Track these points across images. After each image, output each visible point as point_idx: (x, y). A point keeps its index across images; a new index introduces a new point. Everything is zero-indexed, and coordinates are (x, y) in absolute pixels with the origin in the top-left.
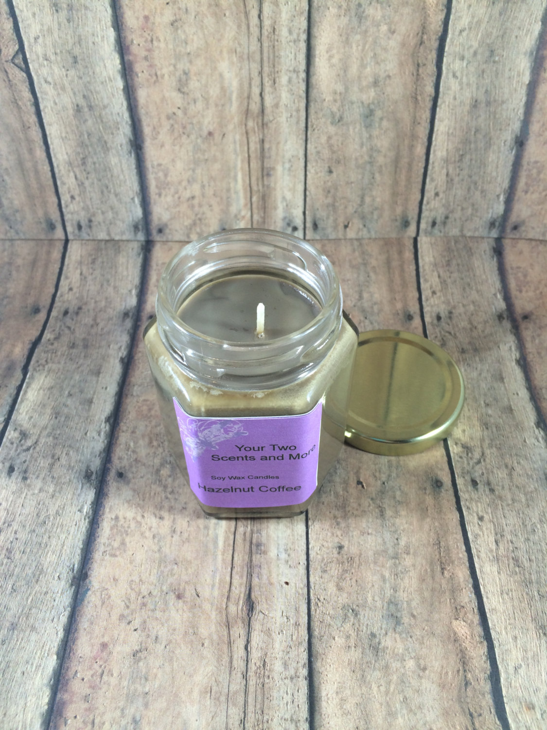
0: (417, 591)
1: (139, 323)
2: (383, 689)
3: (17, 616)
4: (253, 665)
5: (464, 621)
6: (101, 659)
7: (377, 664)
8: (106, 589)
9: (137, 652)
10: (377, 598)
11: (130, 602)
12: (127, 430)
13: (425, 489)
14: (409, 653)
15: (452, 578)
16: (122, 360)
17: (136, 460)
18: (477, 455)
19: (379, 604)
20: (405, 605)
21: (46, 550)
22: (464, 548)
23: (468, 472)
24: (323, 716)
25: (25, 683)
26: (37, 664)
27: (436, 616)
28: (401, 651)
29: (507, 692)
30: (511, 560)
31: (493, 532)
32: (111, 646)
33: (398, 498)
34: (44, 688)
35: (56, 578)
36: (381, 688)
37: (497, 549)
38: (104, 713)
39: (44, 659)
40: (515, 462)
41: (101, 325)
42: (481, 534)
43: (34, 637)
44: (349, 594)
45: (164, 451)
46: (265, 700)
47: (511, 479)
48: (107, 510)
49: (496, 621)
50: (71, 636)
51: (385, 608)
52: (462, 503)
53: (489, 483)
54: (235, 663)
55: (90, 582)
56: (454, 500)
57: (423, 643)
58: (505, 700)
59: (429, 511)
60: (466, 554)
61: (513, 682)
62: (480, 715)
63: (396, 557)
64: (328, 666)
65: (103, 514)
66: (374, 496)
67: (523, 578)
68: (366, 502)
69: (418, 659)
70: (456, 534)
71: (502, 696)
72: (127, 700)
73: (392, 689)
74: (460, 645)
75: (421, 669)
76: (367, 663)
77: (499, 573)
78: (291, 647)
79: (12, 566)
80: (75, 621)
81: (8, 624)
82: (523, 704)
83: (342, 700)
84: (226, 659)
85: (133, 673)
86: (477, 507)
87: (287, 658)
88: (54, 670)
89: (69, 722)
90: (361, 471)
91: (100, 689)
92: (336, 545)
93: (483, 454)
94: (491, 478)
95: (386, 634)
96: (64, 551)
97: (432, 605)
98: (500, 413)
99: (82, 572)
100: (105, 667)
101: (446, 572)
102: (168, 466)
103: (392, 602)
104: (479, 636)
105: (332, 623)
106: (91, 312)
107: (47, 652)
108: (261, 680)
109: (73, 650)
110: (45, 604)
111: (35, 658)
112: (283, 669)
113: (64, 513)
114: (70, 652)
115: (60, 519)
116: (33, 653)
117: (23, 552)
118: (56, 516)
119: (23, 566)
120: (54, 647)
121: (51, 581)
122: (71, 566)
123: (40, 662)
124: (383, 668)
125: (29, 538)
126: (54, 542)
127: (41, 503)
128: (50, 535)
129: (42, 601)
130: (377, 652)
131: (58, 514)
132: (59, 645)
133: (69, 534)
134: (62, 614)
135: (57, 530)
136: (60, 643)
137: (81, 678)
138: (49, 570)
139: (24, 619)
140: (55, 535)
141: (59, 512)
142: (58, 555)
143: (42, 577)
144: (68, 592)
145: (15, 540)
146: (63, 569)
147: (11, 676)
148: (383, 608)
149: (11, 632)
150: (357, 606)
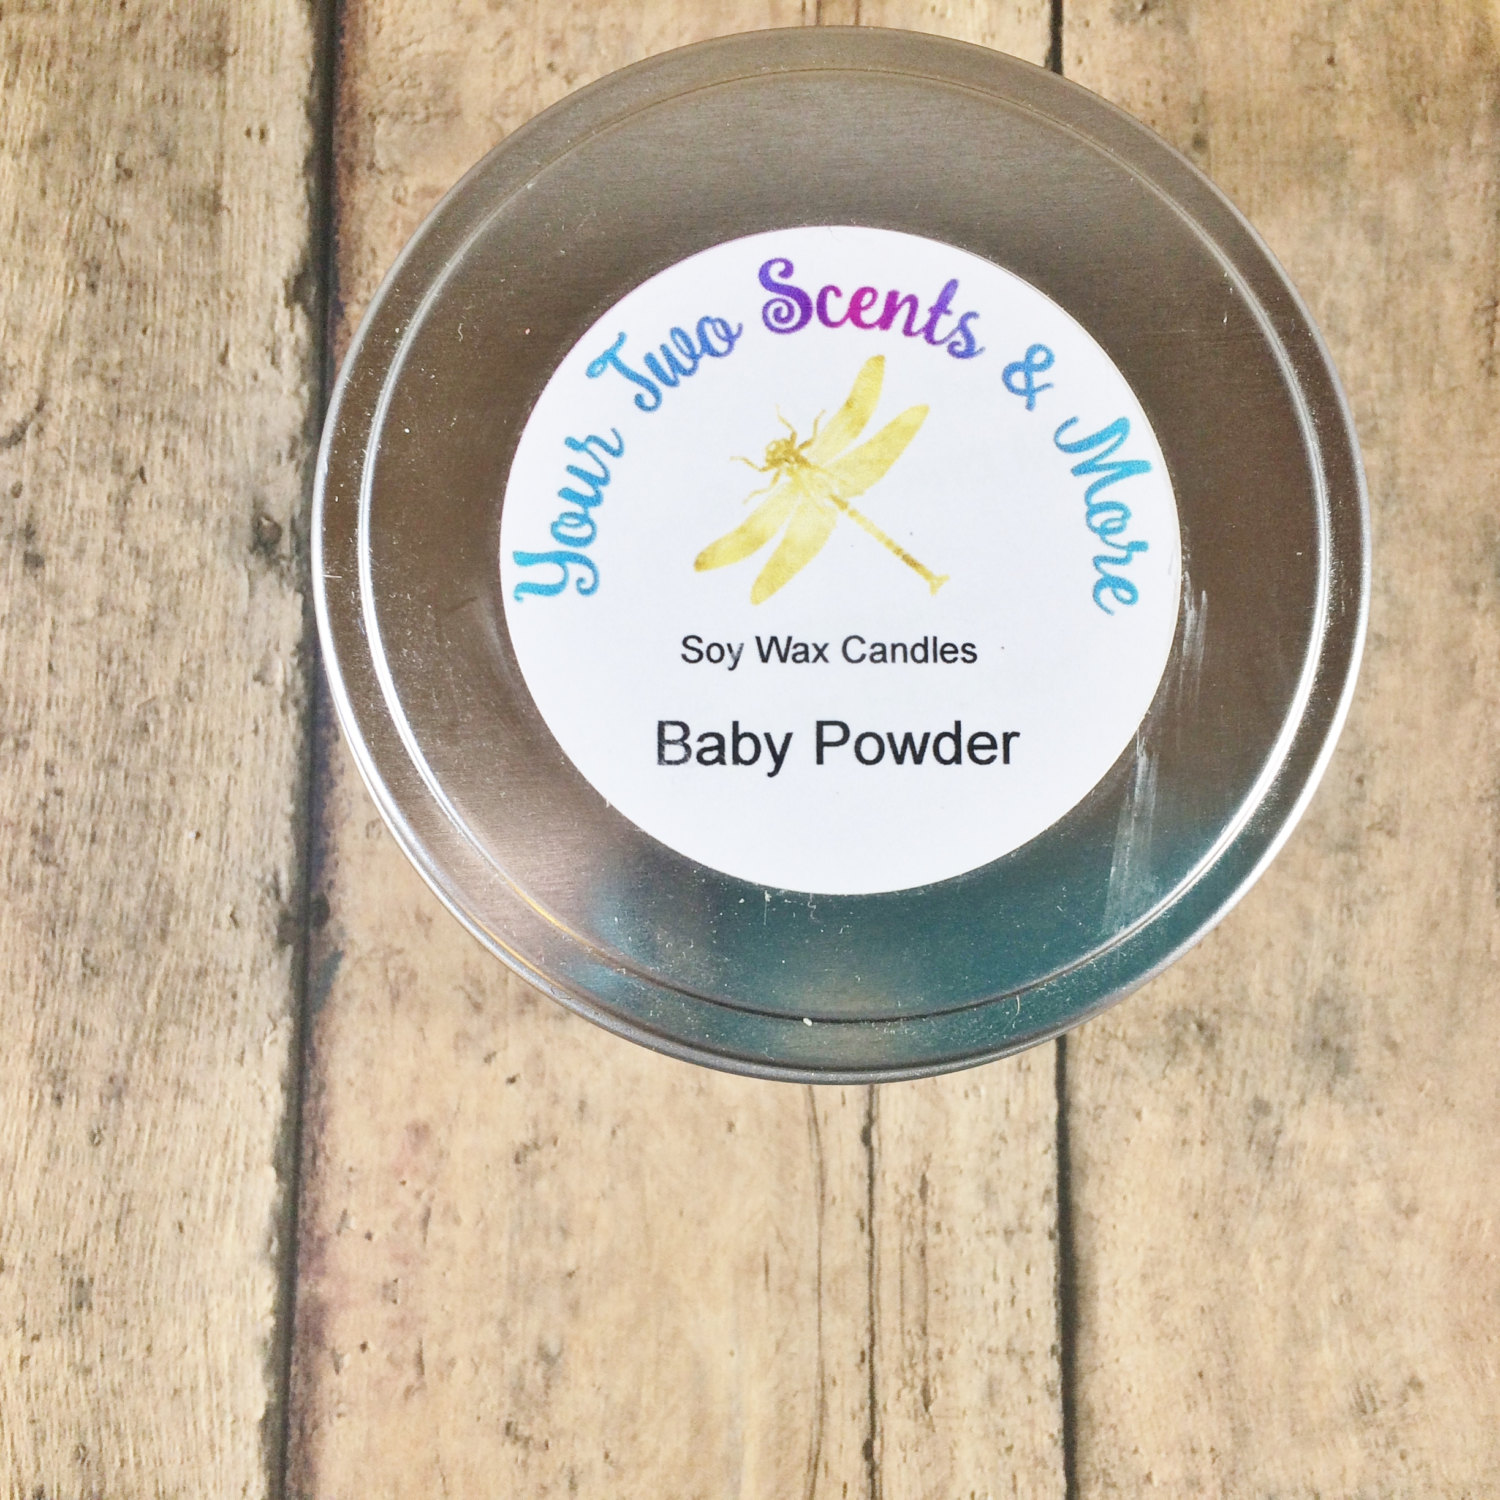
0: (1410, 962)
2: (1281, 1267)
3: (121, 1053)
4: (891, 1191)
6: (416, 1171)
7: (1267, 1194)
8: (400, 952)
9: (526, 1147)
10: (1279, 987)
11: (482, 992)
14: (1369, 1163)
19: (1284, 1007)
20: (1368, 1006)
21: (171, 828)
24: (1101, 1340)
25: (192, 1256)
26: (217, 1196)
27: (1463, 1046)
28: (1343, 1155)
32: (441, 1133)
34: (255, 1268)
35: (225, 921)
36: (1276, 1264)
38: (447, 1335)
39: (238, 1180)
43: (189, 1115)
46: (931, 1295)
50: (308, 1105)
54: (834, 1185)
55: (341, 931)
57: (1416, 1133)
63: (1349, 845)
64: (1119, 1198)
69: (1396, 1181)
72: (514, 1298)
73: (1308, 1268)
75: (1399, 1211)
76: (1238, 1191)
78: (1003, 1139)
79: (67, 888)
80: (314, 1055)
81: (97, 1082)
83: (1157, 1296)
84: (805, 1173)
85: (521, 1212)
87: (991, 1171)
88: (273, 1212)
89: (347, 1361)
91: (426, 1262)
95: (1303, 1102)
96: (231, 826)
97: (1454, 1010)
99: (307, 894)
100: (432, 1198)
103: (1326, 1001)
105: (1134, 1066)
107: (241, 1157)
108: (917, 1237)
109: (324, 1147)
110: (205, 1010)
111: (205, 1177)
112: (982, 1205)
113: (206, 688)
114: (315, 1156)
115: (196, 712)
116: (197, 1163)
117: (93, 840)
118: (181, 703)
119: (103, 885)
120: (261, 1142)
121: (210, 933)
122: (269, 878)
123: (224, 1192)
124: (1285, 1207)
125: (101, 788)
126: (192, 796)
127: (115, 656)
128: (174, 771)
129: (193, 1001)
130: (1271, 1158)
131: (187, 693)
132: (275, 1136)
133: (239, 765)
134: (269, 1039)
135: (192, 755)
136: (279, 1130)
137: (362, 1231)
138: (194, 897)
139: (148, 1059)
140: (189, 771)
141: (187, 687)
142: (215, 842)
143: (177, 921)
144: (275, 966)
145: (52, 796)
146: (242, 890)
147: (142, 1238)
148: (1297, 1017)
149: (113, 1103)
150: (1216, 1011)
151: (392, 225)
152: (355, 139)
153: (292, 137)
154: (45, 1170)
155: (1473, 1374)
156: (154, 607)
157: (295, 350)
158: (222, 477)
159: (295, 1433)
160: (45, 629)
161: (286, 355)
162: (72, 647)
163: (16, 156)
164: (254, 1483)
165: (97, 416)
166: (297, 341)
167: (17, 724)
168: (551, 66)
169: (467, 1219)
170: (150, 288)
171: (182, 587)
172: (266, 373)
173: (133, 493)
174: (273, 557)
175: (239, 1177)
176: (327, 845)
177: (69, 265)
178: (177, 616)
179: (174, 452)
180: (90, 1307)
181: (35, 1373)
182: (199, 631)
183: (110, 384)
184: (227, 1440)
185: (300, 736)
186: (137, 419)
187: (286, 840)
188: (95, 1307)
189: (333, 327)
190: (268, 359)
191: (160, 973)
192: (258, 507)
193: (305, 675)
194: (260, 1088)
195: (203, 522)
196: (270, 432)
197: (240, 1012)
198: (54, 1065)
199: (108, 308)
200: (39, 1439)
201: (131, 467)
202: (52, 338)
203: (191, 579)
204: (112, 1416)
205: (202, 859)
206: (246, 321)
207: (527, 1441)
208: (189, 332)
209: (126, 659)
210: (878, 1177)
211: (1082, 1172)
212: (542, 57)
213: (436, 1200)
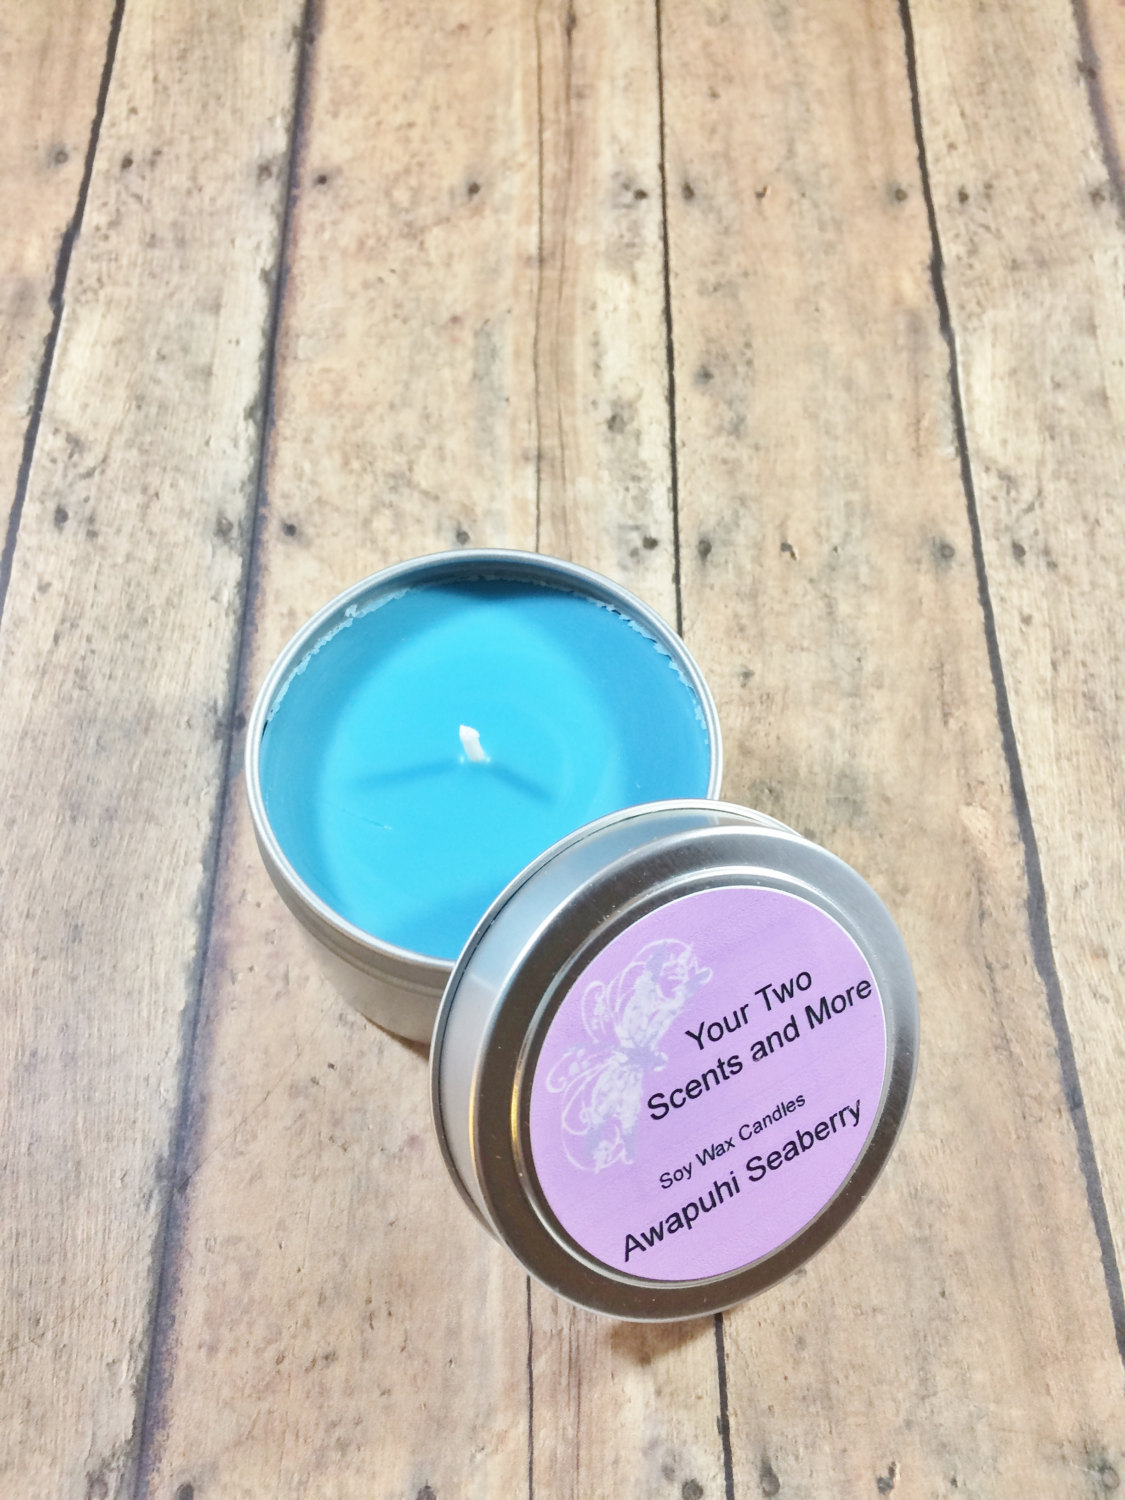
0: (894, 755)
1: (295, 192)
3: (115, 795)
5: (984, 808)
10: (817, 769)
12: (293, 437)
13: (919, 562)
14: (877, 864)
15: (962, 732)
16: (265, 275)
17: (319, 501)
18: (1027, 494)
19: (821, 780)
20: (871, 778)
21: (156, 674)
22: (989, 675)
23: (1008, 529)
25: (147, 913)
27: (930, 799)
29: (1058, 929)
30: (1080, 699)
31: (1049, 645)
33: (864, 578)
34: (186, 921)
35: (183, 724)
37: (1054, 678)
38: (304, 963)
39: (179, 871)
40: (1103, 509)
41: (210, 189)
42: (1025, 648)
43: (153, 832)
44: (764, 761)
45: (376, 480)
47: (1093, 545)
48: (270, 598)
49: (1043, 807)
50: (226, 829)
51: (832, 786)
52: (992, 591)
53: (1047, 552)
56: (975, 583)
57: (904, 847)
58: (1053, 942)
59: (925, 606)
60: (992, 687)
61: (1069, 912)
62: (1006, 967)
63: (855, 693)
65: (263, 605)
66: (814, 574)
67: (1101, 731)
68: (798, 587)
70: (976, 648)
71: (1047, 936)
74: (974, 849)
77: (1055, 721)
79: (92, 703)
81: (98, 811)
82: (1087, 948)
86: (1021, 597)
88: (200, 889)
89: (240, 977)
90: (789, 523)
92: (739, 670)
93: (1040, 492)
94: (1053, 541)
95: (834, 831)
98: (1081, 404)
99: (233, 713)
101: (952, 722)
102: (387, 512)
103: (846, 776)
104: (1011, 834)
106: (184, 160)
107: (182, 857)
111: (159, 869)
113: (183, 602)
114: (228, 858)
117: (110, 677)
119: (113, 702)
120: (195, 849)
122: (211, 703)
125: (118, 651)
127: (133, 583)
129: (160, 768)
132: (204, 846)
133: (198, 643)
136: (207, 843)
138: (167, 711)
139: (130, 800)
142: (181, 682)
144: (211, 751)
145: (89, 654)
147: (117, 901)
148: (828, 784)
149: (107, 824)
150: (780, 782)
151: (305, 385)
152: (287, 346)
153: (253, 344)
154: (61, 859)
155: (953, 988)
156: (157, 560)
157: (248, 440)
158: (202, 501)
159: (203, 1019)
160: (94, 568)
162: (109, 577)
163: (104, 347)
164: (174, 1049)
165: (135, 466)
167: (73, 615)
168: (395, 316)
170: (170, 411)
171: (174, 550)
172: (231, 451)
173: (152, 504)
177: (128, 397)
178: (170, 564)
179: (177, 485)
180: (80, 941)
181: (41, 979)
182: (181, 573)
183: (143, 451)
184: (158, 1024)
185: (236, 629)
186: (157, 469)
188: (83, 941)
190: (232, 444)
191: (142, 751)
192: (221, 515)
193: (240, 598)
195: (189, 520)
198: (73, 799)
199: (147, 416)
200: (39, 1020)
201: (151, 491)
202: (114, 429)
204: (88, 1005)
207: (353, 1024)
209: (139, 585)
212: (390, 311)
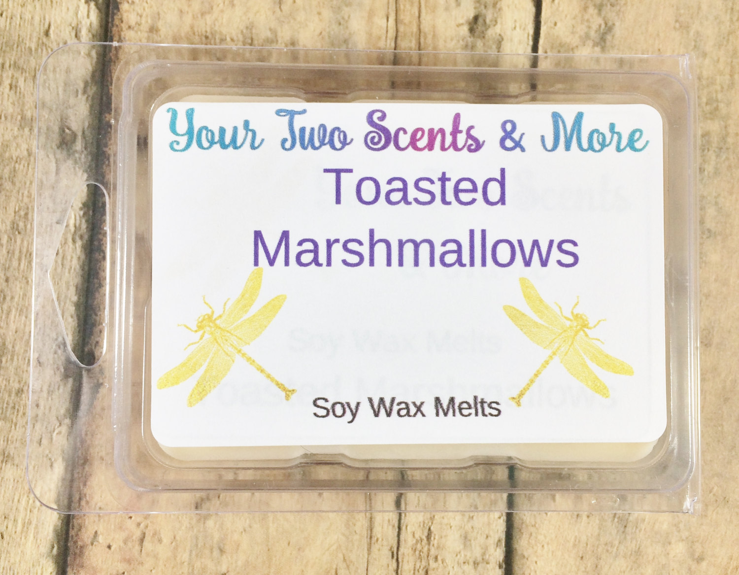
4: (410, 536)
6: (138, 511)
7: (622, 547)
9: (202, 501)
26: (24, 520)
28: (665, 526)
54: (378, 531)
55: (101, 370)
64: (540, 546)
69: (693, 542)
75: (694, 560)
76: (606, 544)
80: (82, 442)
84: (362, 524)
85: (197, 538)
87: (468, 527)
91: (142, 564)
97: (733, 448)
100: (147, 527)
108: (424, 563)
109: (85, 495)
110: (21, 413)
112: (462, 547)
115: (22, 241)
116: (13, 501)
118: (14, 234)
121: (25, 369)
123: (28, 517)
124: (631, 554)
126: (18, 289)
128: (8, 274)
130: (625, 527)
131: (17, 229)
134: (56, 431)
135: (19, 264)
137: (106, 545)
140: (17, 274)
141: (18, 225)
143: (7, 362)
146: (44, 344)
161: (84, 32)
166: (90, 25)
169: (166, 540)
174: (71, 151)
175: (37, 509)
176: (95, 321)
187: (72, 317)
189: (113, 18)
194: (50, 459)
196: (72, 77)
197: (40, 415)
203: (23, 162)
205: (22, 325)
206: (61, 11)
208: (28, 16)
210: (403, 528)
211: (520, 530)
213: (149, 528)
